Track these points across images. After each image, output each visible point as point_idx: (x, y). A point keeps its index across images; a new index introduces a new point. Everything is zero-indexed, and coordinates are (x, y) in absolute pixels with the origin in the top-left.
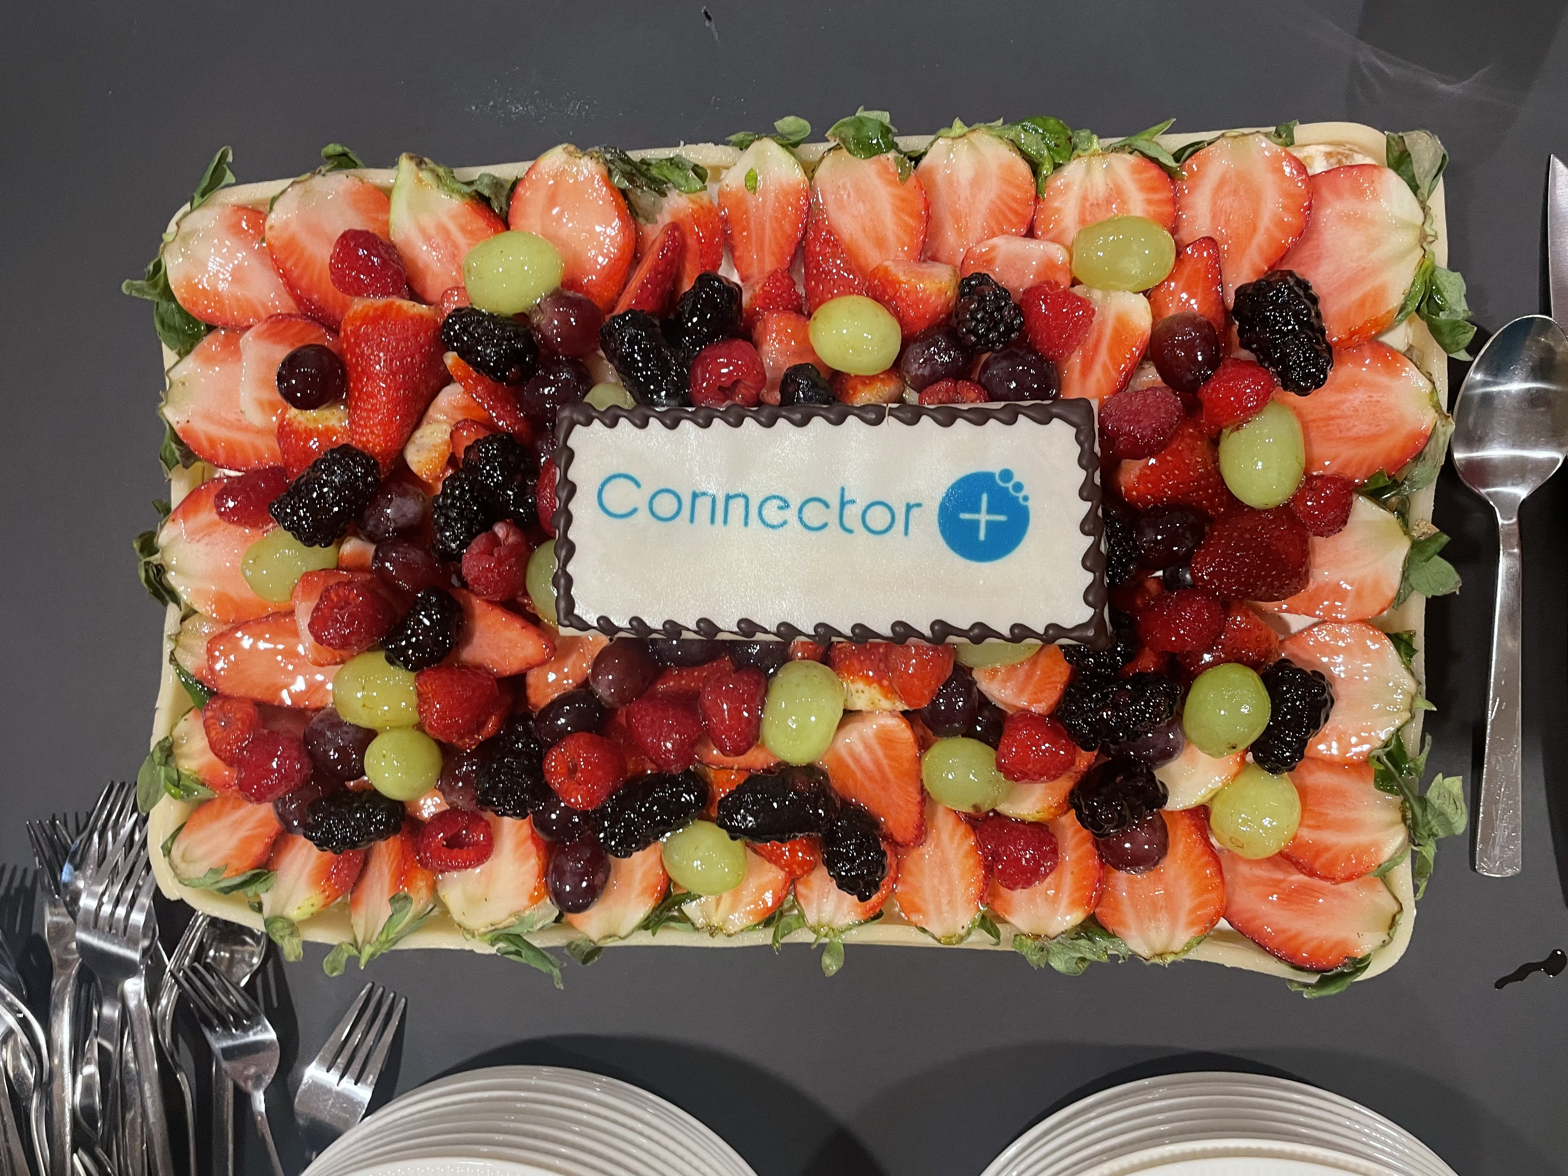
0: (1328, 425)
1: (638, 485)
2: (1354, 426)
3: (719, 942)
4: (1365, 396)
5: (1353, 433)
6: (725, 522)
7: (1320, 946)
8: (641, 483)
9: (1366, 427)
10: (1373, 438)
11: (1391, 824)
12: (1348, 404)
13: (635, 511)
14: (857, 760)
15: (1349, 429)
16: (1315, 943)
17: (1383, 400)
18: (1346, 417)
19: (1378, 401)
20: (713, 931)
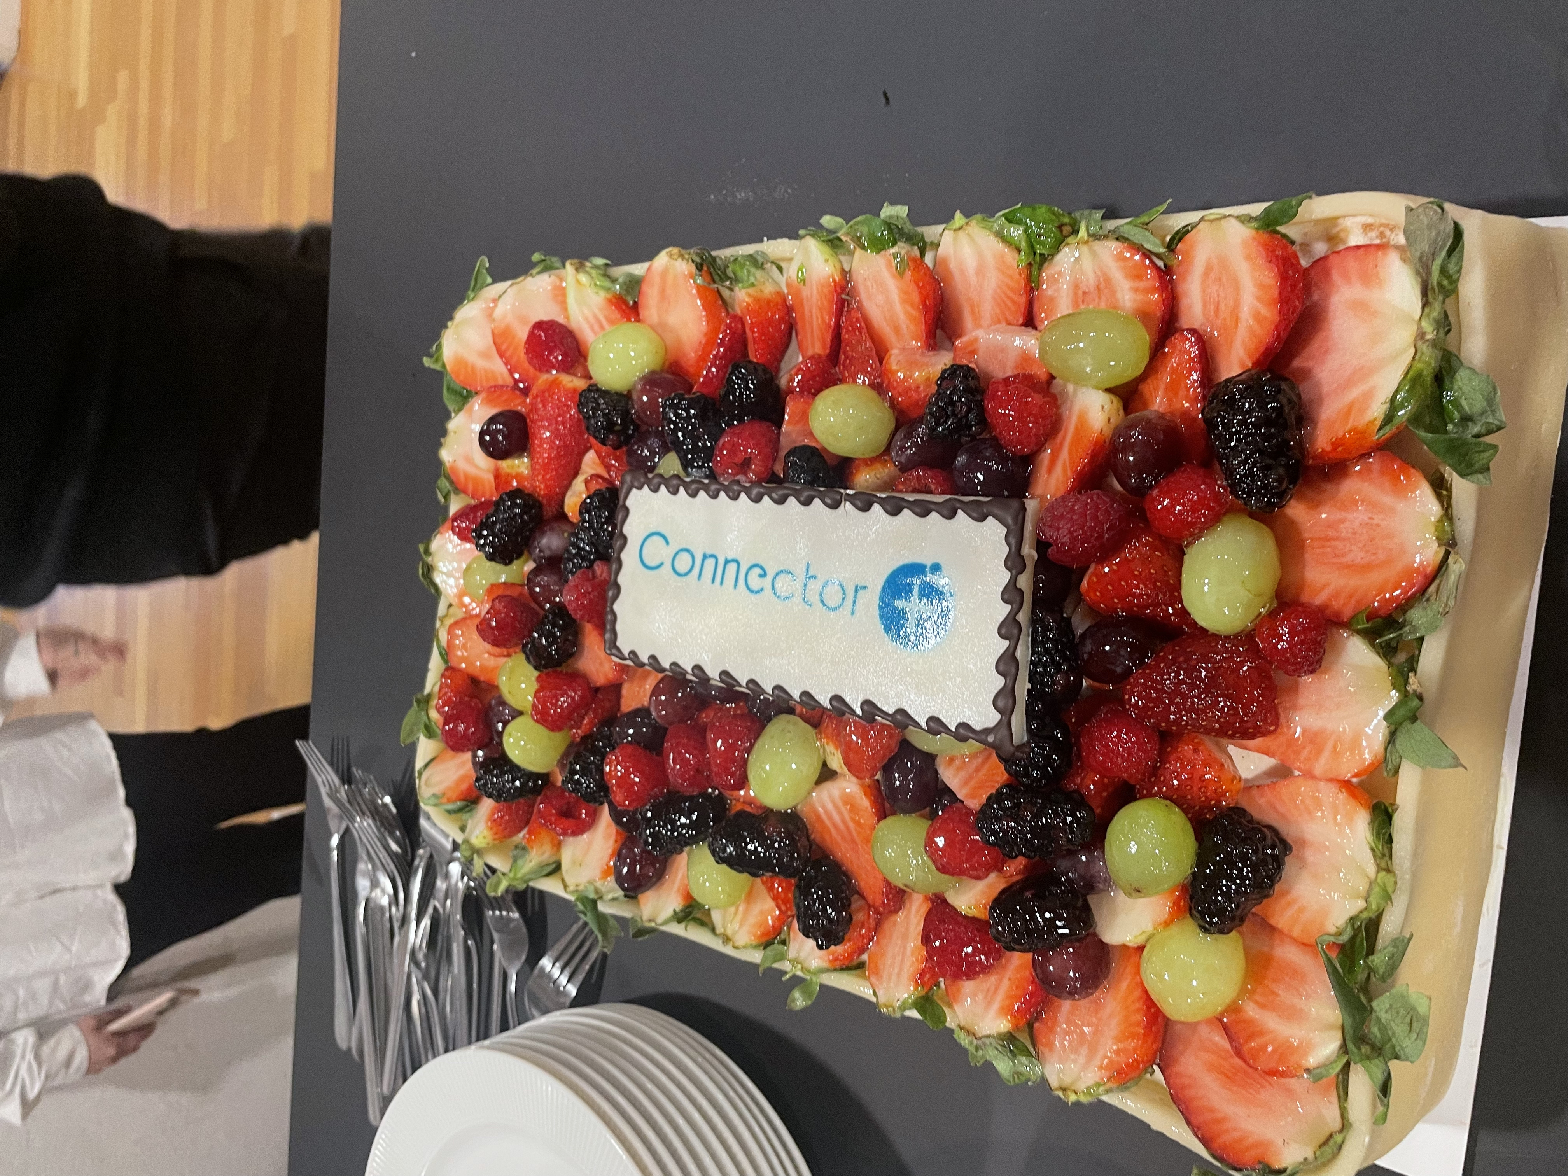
0: (1324, 547)
1: (667, 543)
2: (1351, 551)
3: (728, 950)
4: (1366, 518)
5: (1347, 559)
6: (722, 583)
7: (1240, 1140)
8: (670, 541)
9: (1362, 554)
10: (1366, 568)
11: (1330, 1027)
12: (1347, 524)
13: (662, 564)
14: (830, 817)
15: (1344, 555)
16: (1236, 1135)
17: (1383, 524)
18: (1344, 540)
19: (1378, 525)
20: (726, 939)
